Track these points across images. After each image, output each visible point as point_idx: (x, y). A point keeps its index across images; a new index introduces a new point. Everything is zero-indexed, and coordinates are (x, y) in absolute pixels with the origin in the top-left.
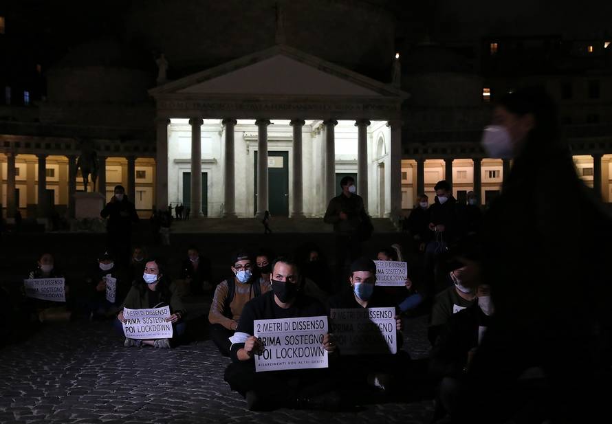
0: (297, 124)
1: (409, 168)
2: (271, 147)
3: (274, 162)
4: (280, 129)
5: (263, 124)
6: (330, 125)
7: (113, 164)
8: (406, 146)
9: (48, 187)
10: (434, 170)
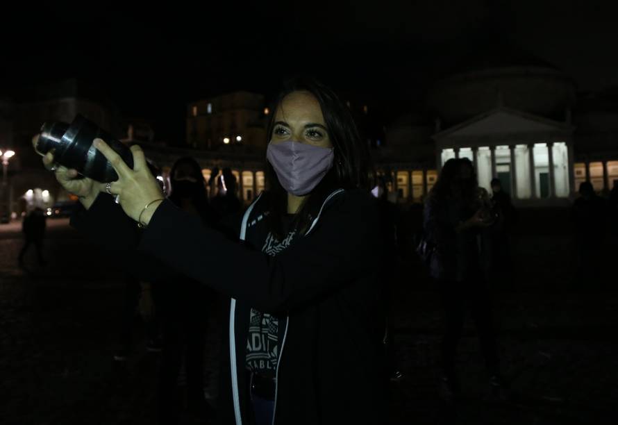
0: (512, 148)
1: (580, 168)
2: (498, 161)
3: (501, 169)
4: (503, 151)
5: (493, 149)
6: (531, 147)
7: (417, 174)
8: (576, 156)
9: (400, 187)
10: (596, 169)
